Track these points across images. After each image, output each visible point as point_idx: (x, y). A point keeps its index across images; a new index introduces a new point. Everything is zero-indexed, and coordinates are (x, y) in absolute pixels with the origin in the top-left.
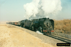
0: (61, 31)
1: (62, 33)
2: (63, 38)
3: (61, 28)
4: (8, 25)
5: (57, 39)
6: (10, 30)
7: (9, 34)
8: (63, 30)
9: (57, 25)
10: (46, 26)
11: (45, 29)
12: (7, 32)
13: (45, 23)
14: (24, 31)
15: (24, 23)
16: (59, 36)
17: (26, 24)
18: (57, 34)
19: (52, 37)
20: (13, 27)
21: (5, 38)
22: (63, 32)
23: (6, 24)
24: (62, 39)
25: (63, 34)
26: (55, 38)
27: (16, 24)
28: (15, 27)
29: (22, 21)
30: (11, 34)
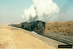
0: (65, 33)
1: (65, 35)
2: (67, 40)
3: (65, 30)
4: (11, 27)
5: (61, 41)
6: (12, 32)
7: (11, 37)
8: (67, 32)
9: (60, 27)
10: (39, 27)
11: (38, 29)
12: (10, 35)
13: (38, 25)
14: (26, 33)
15: (24, 25)
16: (63, 39)
17: (26, 26)
18: (61, 36)
19: (56, 40)
20: (15, 29)
21: (8, 41)
22: (67, 34)
23: (9, 26)
24: (66, 42)
25: (67, 37)
26: (59, 41)
27: (17, 26)
28: (18, 29)
29: (22, 23)
30: (13, 37)
